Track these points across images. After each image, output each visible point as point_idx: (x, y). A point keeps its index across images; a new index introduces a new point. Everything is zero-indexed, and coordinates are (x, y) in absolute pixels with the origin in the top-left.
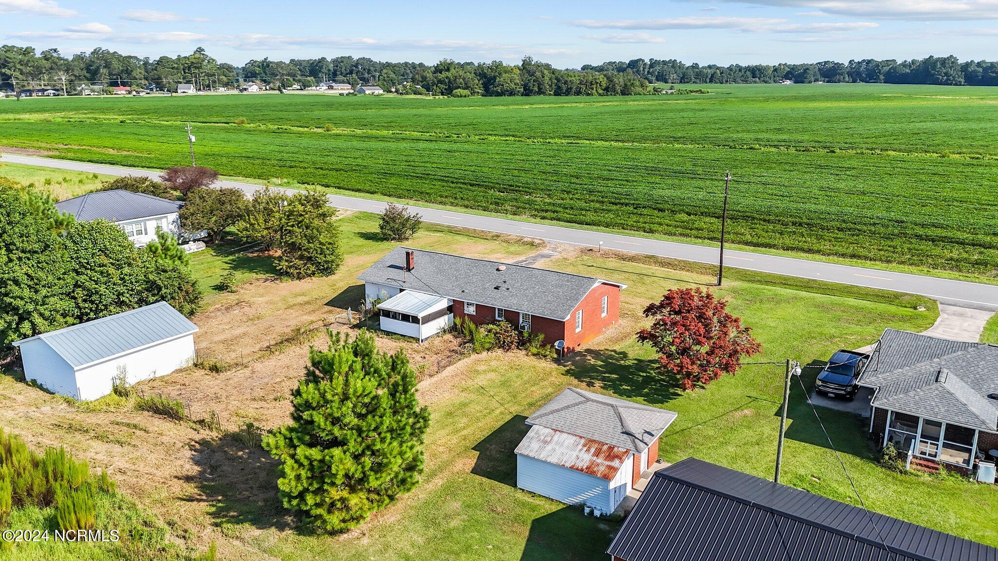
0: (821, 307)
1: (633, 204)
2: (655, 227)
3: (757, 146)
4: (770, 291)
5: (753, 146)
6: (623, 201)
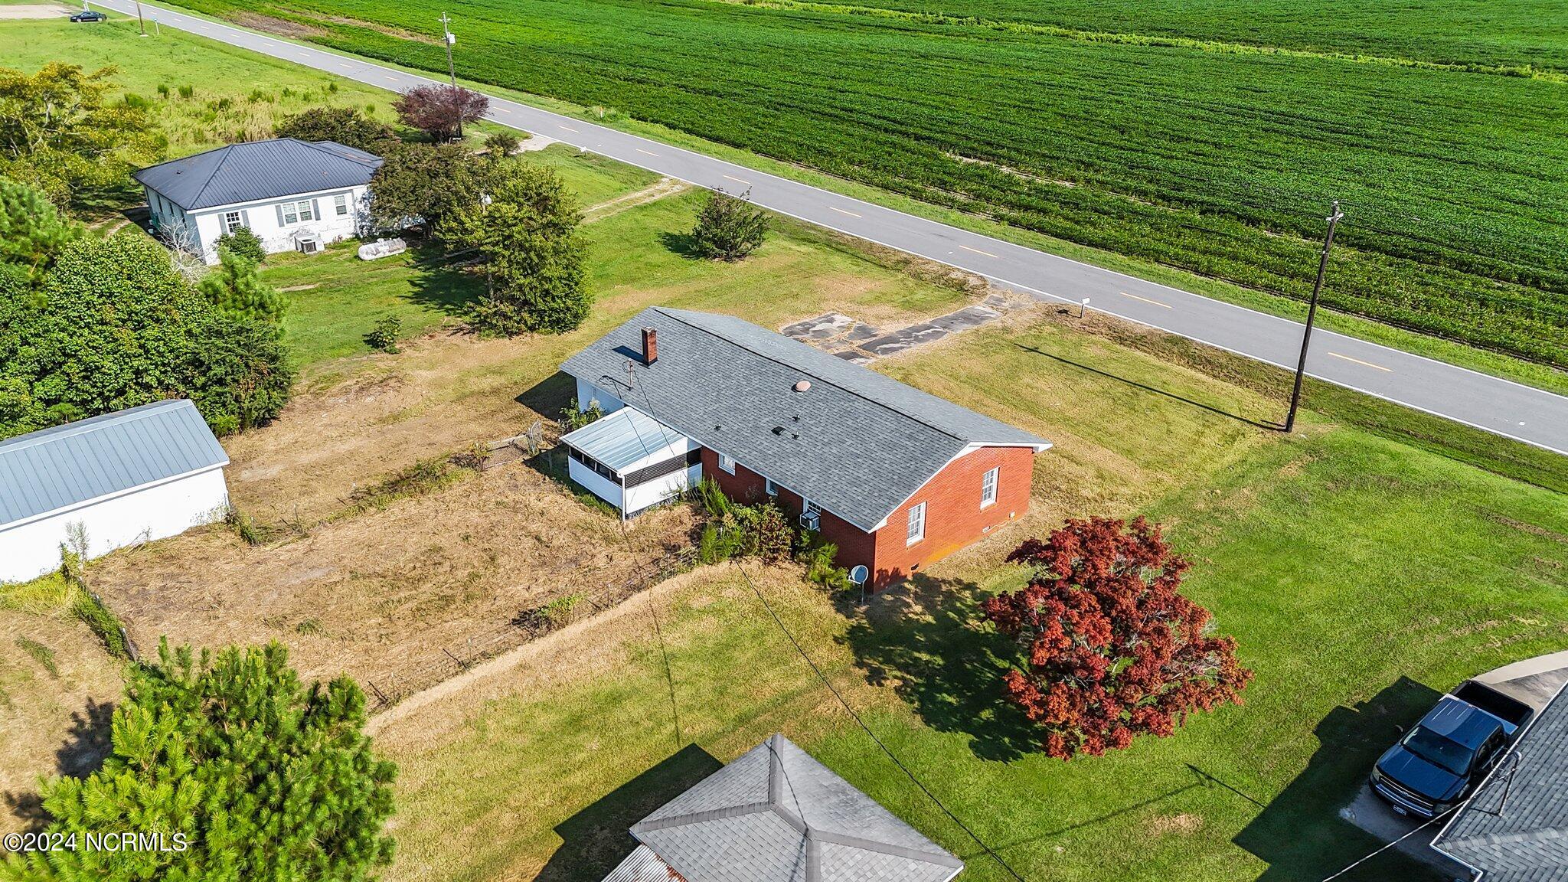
0: (1492, 516)
1: (1202, 203)
2: (1223, 264)
3: (1527, 69)
4: (1393, 456)
5: (1517, 69)
6: (1185, 194)
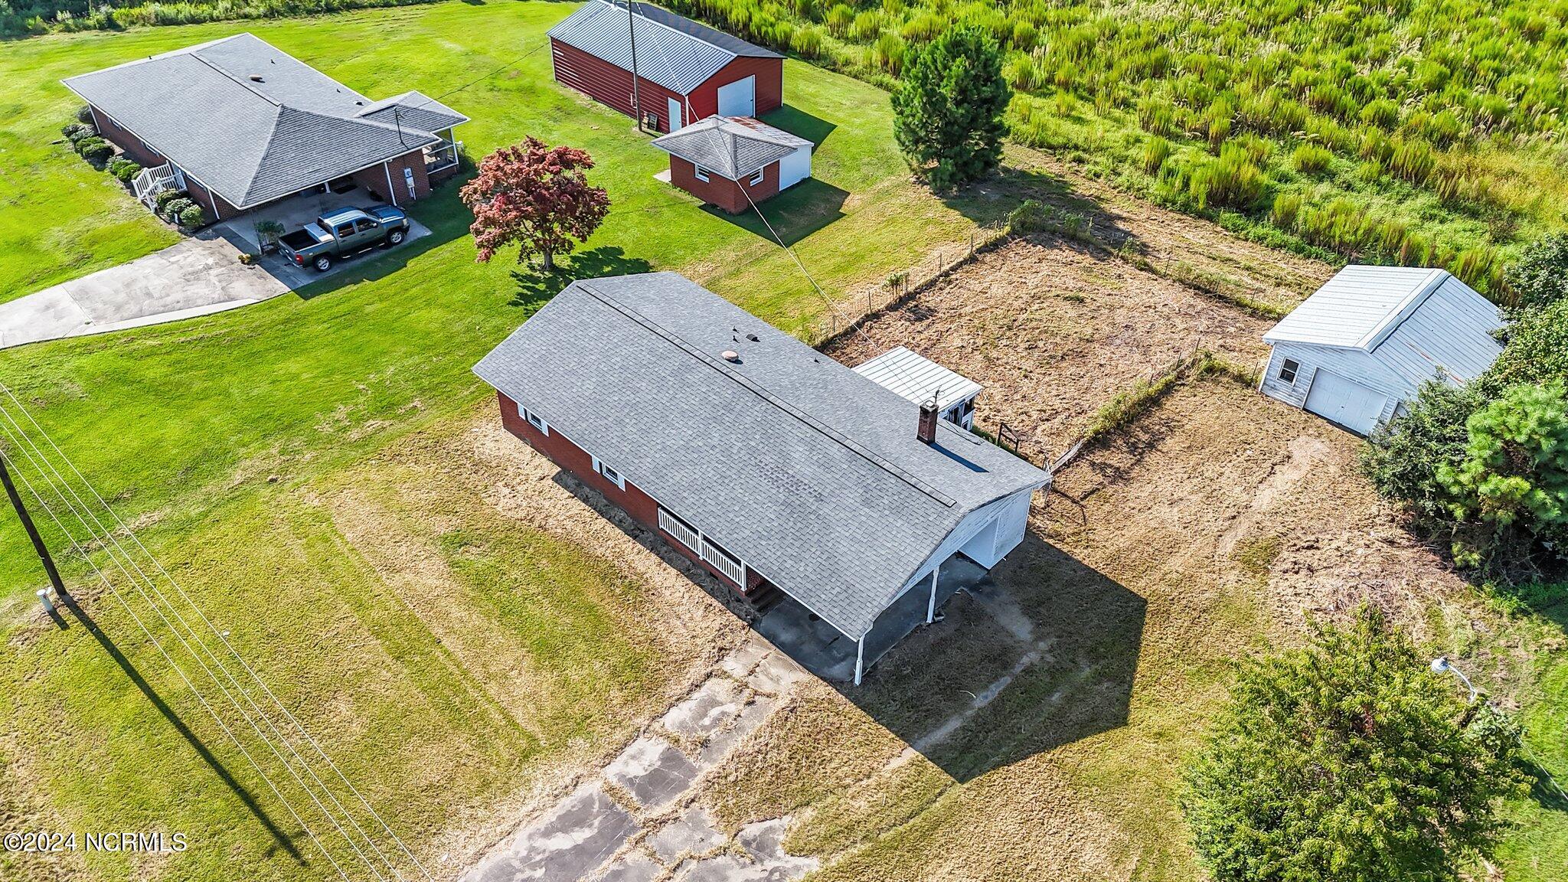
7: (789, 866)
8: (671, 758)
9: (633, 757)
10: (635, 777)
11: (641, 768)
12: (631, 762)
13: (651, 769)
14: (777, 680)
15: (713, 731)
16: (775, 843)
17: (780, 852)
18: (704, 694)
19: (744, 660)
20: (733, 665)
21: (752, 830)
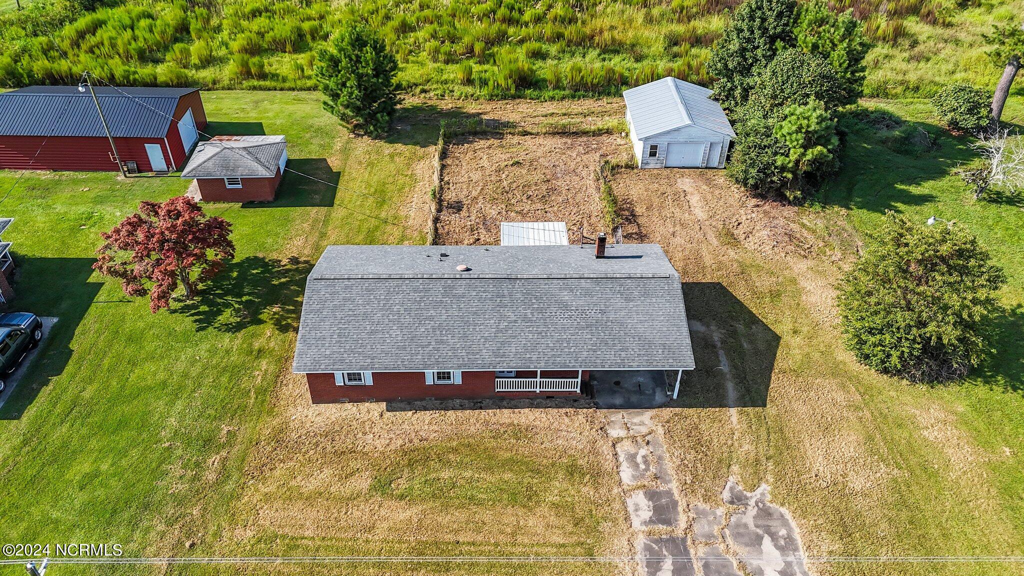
7: (759, 496)
8: (652, 495)
9: (636, 510)
10: (651, 518)
11: (647, 512)
12: (639, 513)
13: (651, 508)
14: (642, 424)
15: (651, 468)
16: (740, 491)
17: (749, 494)
18: (623, 455)
19: (617, 426)
20: (615, 432)
21: (726, 495)
